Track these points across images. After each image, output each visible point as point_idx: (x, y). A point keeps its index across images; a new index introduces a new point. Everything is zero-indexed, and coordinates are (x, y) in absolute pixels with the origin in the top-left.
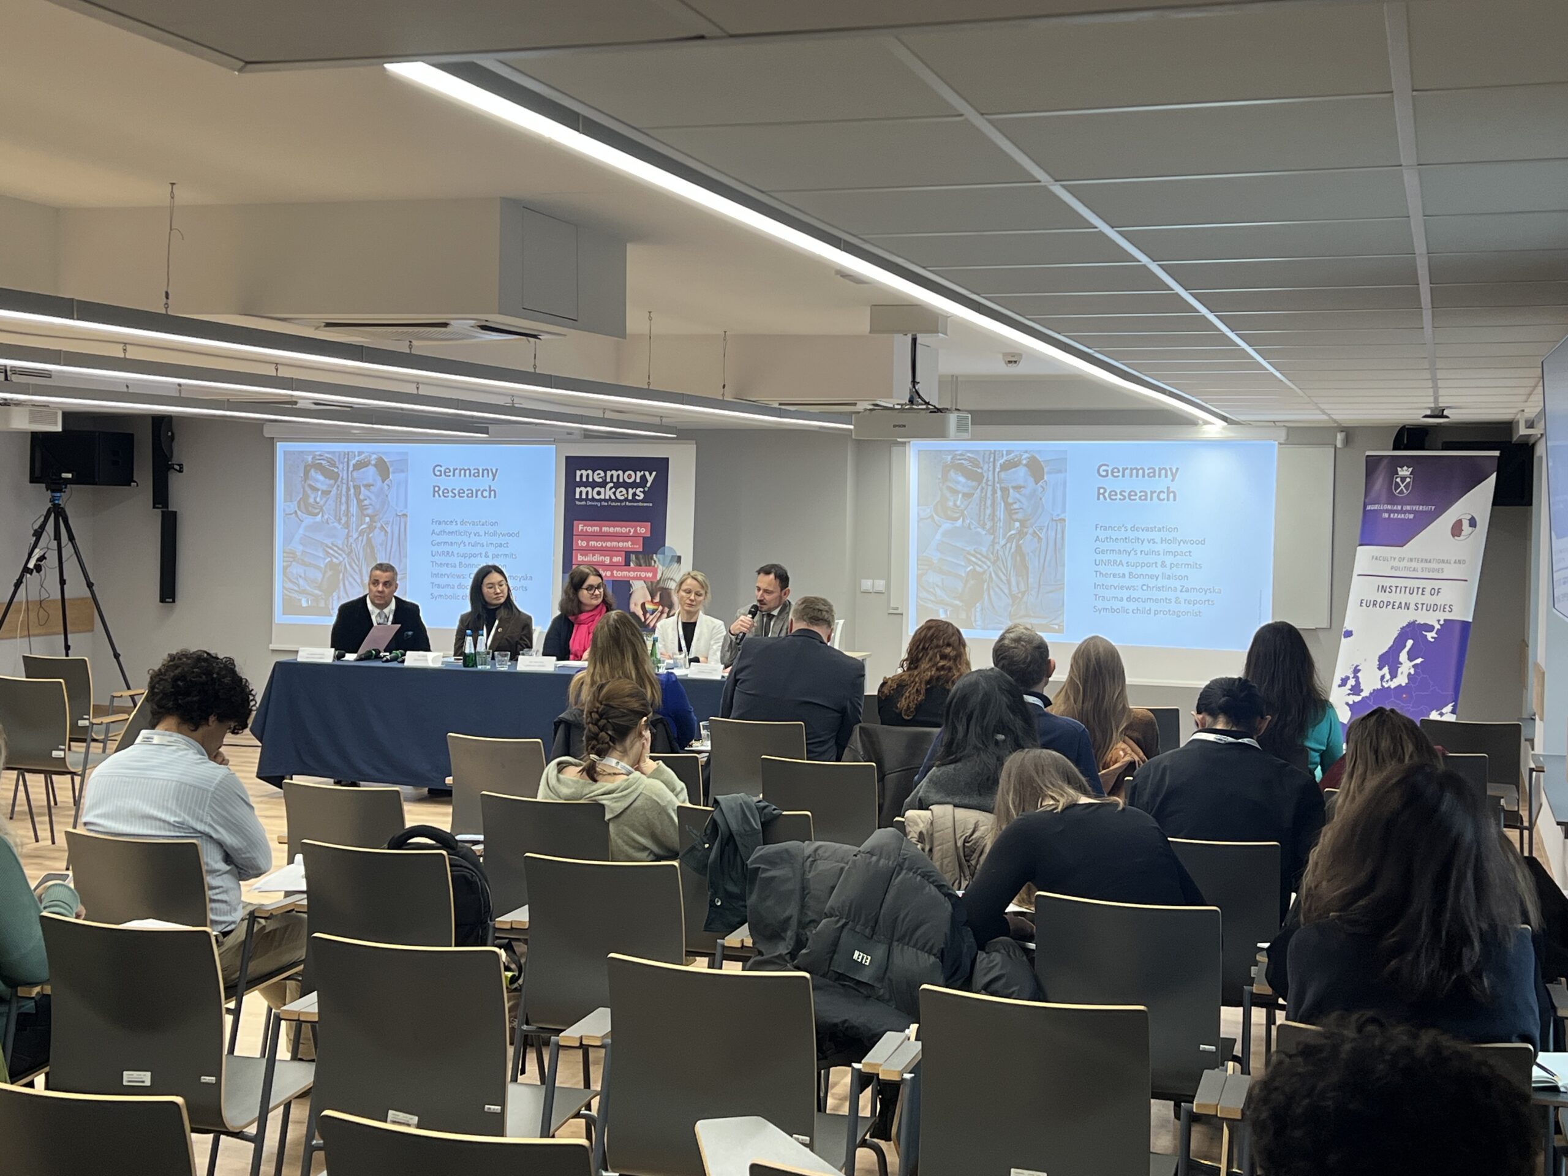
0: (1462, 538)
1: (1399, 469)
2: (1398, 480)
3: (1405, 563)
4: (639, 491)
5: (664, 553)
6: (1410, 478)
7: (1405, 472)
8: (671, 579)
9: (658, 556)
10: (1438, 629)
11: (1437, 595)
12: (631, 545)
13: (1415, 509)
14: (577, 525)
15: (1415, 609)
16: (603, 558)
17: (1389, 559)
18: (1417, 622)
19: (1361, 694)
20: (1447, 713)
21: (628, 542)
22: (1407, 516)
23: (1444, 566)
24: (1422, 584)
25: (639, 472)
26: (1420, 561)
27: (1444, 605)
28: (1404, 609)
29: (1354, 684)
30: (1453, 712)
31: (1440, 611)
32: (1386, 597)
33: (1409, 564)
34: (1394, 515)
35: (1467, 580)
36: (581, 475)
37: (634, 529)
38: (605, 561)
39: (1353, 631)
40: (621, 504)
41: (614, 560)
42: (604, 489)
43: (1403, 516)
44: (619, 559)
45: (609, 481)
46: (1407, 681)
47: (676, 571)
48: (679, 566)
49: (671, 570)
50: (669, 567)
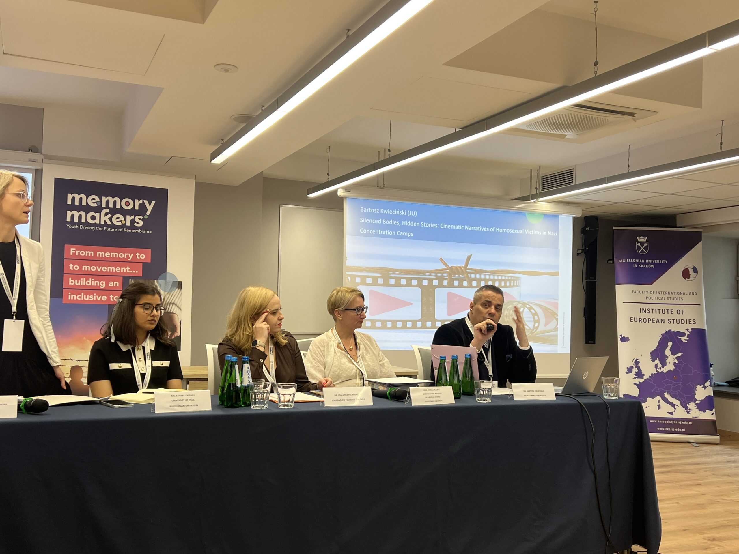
0: (690, 279)
1: (638, 238)
2: (639, 244)
3: (655, 295)
4: (137, 219)
5: (165, 279)
6: (647, 243)
7: (642, 239)
8: (173, 304)
9: (160, 281)
10: (688, 335)
11: (682, 314)
12: (129, 270)
13: (654, 262)
14: (72, 249)
15: (669, 323)
16: (98, 282)
17: (644, 292)
18: (672, 331)
19: (643, 377)
20: (708, 386)
21: (126, 267)
22: (650, 266)
23: (683, 296)
24: (670, 307)
25: (138, 200)
26: (665, 293)
27: (689, 320)
28: (661, 323)
29: (637, 371)
30: (710, 386)
31: (687, 323)
32: (647, 316)
33: (658, 296)
34: (641, 266)
35: (700, 305)
36: (73, 199)
37: (132, 255)
38: (100, 285)
39: (628, 338)
40: (118, 230)
41: (111, 285)
42: (99, 214)
43: (647, 266)
44: (116, 284)
45: (105, 206)
46: (674, 368)
47: (178, 296)
48: (180, 291)
49: (172, 295)
50: (170, 292)
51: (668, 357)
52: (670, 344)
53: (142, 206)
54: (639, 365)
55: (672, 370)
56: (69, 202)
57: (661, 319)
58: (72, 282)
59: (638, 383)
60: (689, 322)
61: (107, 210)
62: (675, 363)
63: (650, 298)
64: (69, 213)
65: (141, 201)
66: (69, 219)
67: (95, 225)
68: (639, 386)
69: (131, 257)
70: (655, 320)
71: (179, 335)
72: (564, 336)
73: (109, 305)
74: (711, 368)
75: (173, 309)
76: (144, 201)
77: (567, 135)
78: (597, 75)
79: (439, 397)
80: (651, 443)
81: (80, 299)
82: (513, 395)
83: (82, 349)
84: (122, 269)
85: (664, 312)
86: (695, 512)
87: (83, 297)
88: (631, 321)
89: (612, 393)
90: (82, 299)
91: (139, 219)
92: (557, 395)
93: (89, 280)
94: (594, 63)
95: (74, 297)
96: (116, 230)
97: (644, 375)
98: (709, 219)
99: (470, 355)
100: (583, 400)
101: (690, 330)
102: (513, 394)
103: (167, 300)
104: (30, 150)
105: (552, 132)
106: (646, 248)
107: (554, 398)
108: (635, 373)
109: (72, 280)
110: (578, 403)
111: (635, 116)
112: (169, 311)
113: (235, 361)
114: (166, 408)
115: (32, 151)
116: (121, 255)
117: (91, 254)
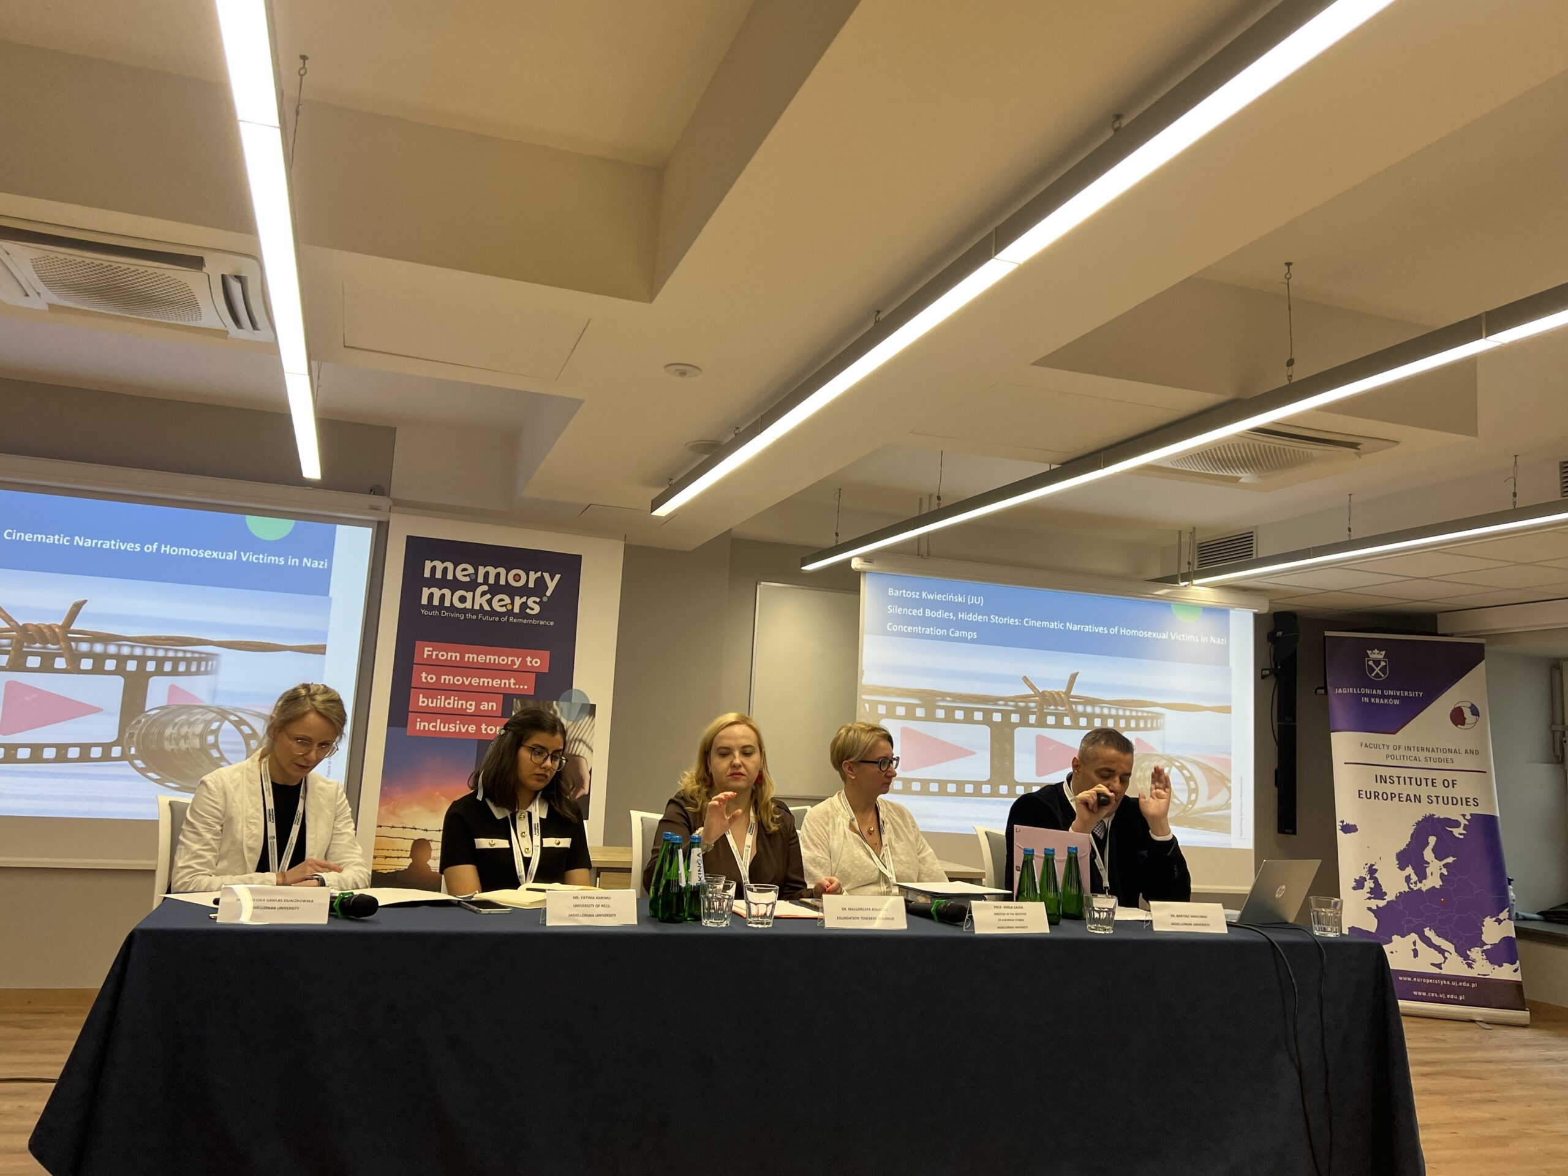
0: (1466, 726)
1: (1369, 652)
2: (1371, 663)
3: (1402, 752)
4: (530, 602)
5: (569, 700)
6: (1386, 662)
7: (1376, 655)
8: (580, 741)
9: (561, 703)
10: (1465, 825)
11: (1453, 787)
12: (514, 684)
13: (1398, 694)
14: (426, 649)
15: (1428, 802)
16: (464, 702)
17: (1381, 746)
18: (1435, 817)
19: (1385, 897)
20: (1505, 919)
21: (509, 680)
22: (1391, 701)
23: (1453, 756)
24: (1430, 775)
25: (534, 572)
26: (1420, 750)
27: (1466, 798)
28: (1415, 801)
29: (1372, 885)
30: (1510, 918)
31: (1462, 804)
32: (1388, 788)
33: (1408, 753)
34: (1375, 700)
35: (1485, 772)
36: (434, 569)
37: (520, 659)
38: (467, 708)
39: (1355, 826)
40: (500, 619)
41: (484, 707)
42: (472, 593)
43: (1386, 701)
44: (492, 706)
45: (482, 582)
46: (1441, 883)
47: (588, 728)
48: (592, 720)
49: (580, 727)
50: (576, 721)
51: (1429, 863)
52: (1432, 840)
53: (540, 582)
54: (1376, 875)
55: (1438, 887)
56: (427, 574)
57: (1415, 796)
58: (423, 701)
59: (1375, 908)
60: (1467, 802)
61: (485, 588)
62: (1442, 874)
63: (1393, 757)
64: (426, 592)
65: (539, 574)
66: (424, 601)
67: (465, 611)
68: (1377, 912)
69: (518, 663)
70: (1404, 796)
71: (587, 793)
72: (1242, 819)
73: (479, 740)
74: (1511, 887)
75: (580, 750)
76: (544, 573)
77: (1240, 478)
78: (1292, 382)
79: (1020, 920)
80: (1403, 1018)
81: (434, 729)
82: (1151, 921)
83: (432, 811)
84: (503, 681)
85: (1419, 783)
86: (1489, 1152)
87: (439, 726)
88: (1359, 797)
89: (1328, 925)
90: (438, 729)
91: (534, 602)
92: (1229, 925)
93: (450, 699)
94: (1287, 363)
95: (424, 726)
96: (497, 619)
97: (1385, 894)
98: (1497, 622)
99: (1076, 849)
100: (1276, 937)
101: (1468, 817)
102: (1151, 919)
103: (571, 734)
104: (371, 490)
105: (1216, 473)
106: (1383, 670)
107: (1224, 930)
108: (1369, 890)
109: (423, 698)
110: (1267, 940)
111: (1359, 449)
112: (574, 752)
113: (678, 842)
114: (563, 919)
115: (374, 492)
116: (503, 660)
117: (456, 657)
